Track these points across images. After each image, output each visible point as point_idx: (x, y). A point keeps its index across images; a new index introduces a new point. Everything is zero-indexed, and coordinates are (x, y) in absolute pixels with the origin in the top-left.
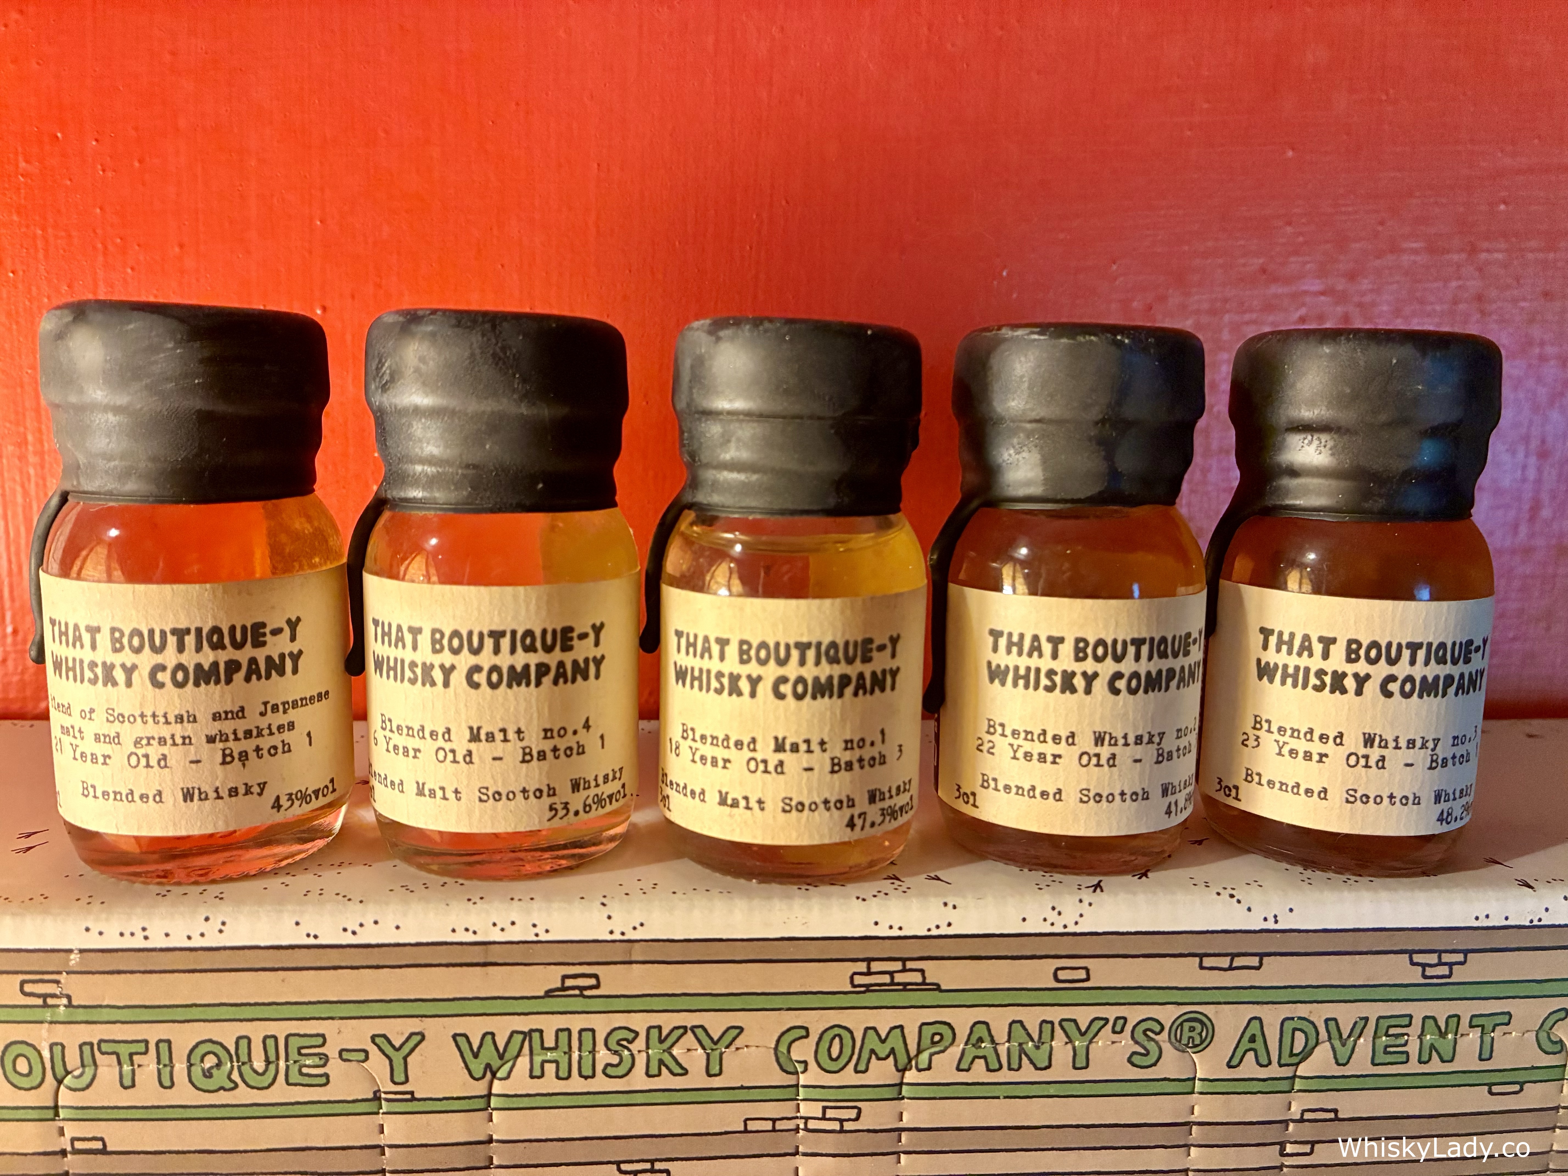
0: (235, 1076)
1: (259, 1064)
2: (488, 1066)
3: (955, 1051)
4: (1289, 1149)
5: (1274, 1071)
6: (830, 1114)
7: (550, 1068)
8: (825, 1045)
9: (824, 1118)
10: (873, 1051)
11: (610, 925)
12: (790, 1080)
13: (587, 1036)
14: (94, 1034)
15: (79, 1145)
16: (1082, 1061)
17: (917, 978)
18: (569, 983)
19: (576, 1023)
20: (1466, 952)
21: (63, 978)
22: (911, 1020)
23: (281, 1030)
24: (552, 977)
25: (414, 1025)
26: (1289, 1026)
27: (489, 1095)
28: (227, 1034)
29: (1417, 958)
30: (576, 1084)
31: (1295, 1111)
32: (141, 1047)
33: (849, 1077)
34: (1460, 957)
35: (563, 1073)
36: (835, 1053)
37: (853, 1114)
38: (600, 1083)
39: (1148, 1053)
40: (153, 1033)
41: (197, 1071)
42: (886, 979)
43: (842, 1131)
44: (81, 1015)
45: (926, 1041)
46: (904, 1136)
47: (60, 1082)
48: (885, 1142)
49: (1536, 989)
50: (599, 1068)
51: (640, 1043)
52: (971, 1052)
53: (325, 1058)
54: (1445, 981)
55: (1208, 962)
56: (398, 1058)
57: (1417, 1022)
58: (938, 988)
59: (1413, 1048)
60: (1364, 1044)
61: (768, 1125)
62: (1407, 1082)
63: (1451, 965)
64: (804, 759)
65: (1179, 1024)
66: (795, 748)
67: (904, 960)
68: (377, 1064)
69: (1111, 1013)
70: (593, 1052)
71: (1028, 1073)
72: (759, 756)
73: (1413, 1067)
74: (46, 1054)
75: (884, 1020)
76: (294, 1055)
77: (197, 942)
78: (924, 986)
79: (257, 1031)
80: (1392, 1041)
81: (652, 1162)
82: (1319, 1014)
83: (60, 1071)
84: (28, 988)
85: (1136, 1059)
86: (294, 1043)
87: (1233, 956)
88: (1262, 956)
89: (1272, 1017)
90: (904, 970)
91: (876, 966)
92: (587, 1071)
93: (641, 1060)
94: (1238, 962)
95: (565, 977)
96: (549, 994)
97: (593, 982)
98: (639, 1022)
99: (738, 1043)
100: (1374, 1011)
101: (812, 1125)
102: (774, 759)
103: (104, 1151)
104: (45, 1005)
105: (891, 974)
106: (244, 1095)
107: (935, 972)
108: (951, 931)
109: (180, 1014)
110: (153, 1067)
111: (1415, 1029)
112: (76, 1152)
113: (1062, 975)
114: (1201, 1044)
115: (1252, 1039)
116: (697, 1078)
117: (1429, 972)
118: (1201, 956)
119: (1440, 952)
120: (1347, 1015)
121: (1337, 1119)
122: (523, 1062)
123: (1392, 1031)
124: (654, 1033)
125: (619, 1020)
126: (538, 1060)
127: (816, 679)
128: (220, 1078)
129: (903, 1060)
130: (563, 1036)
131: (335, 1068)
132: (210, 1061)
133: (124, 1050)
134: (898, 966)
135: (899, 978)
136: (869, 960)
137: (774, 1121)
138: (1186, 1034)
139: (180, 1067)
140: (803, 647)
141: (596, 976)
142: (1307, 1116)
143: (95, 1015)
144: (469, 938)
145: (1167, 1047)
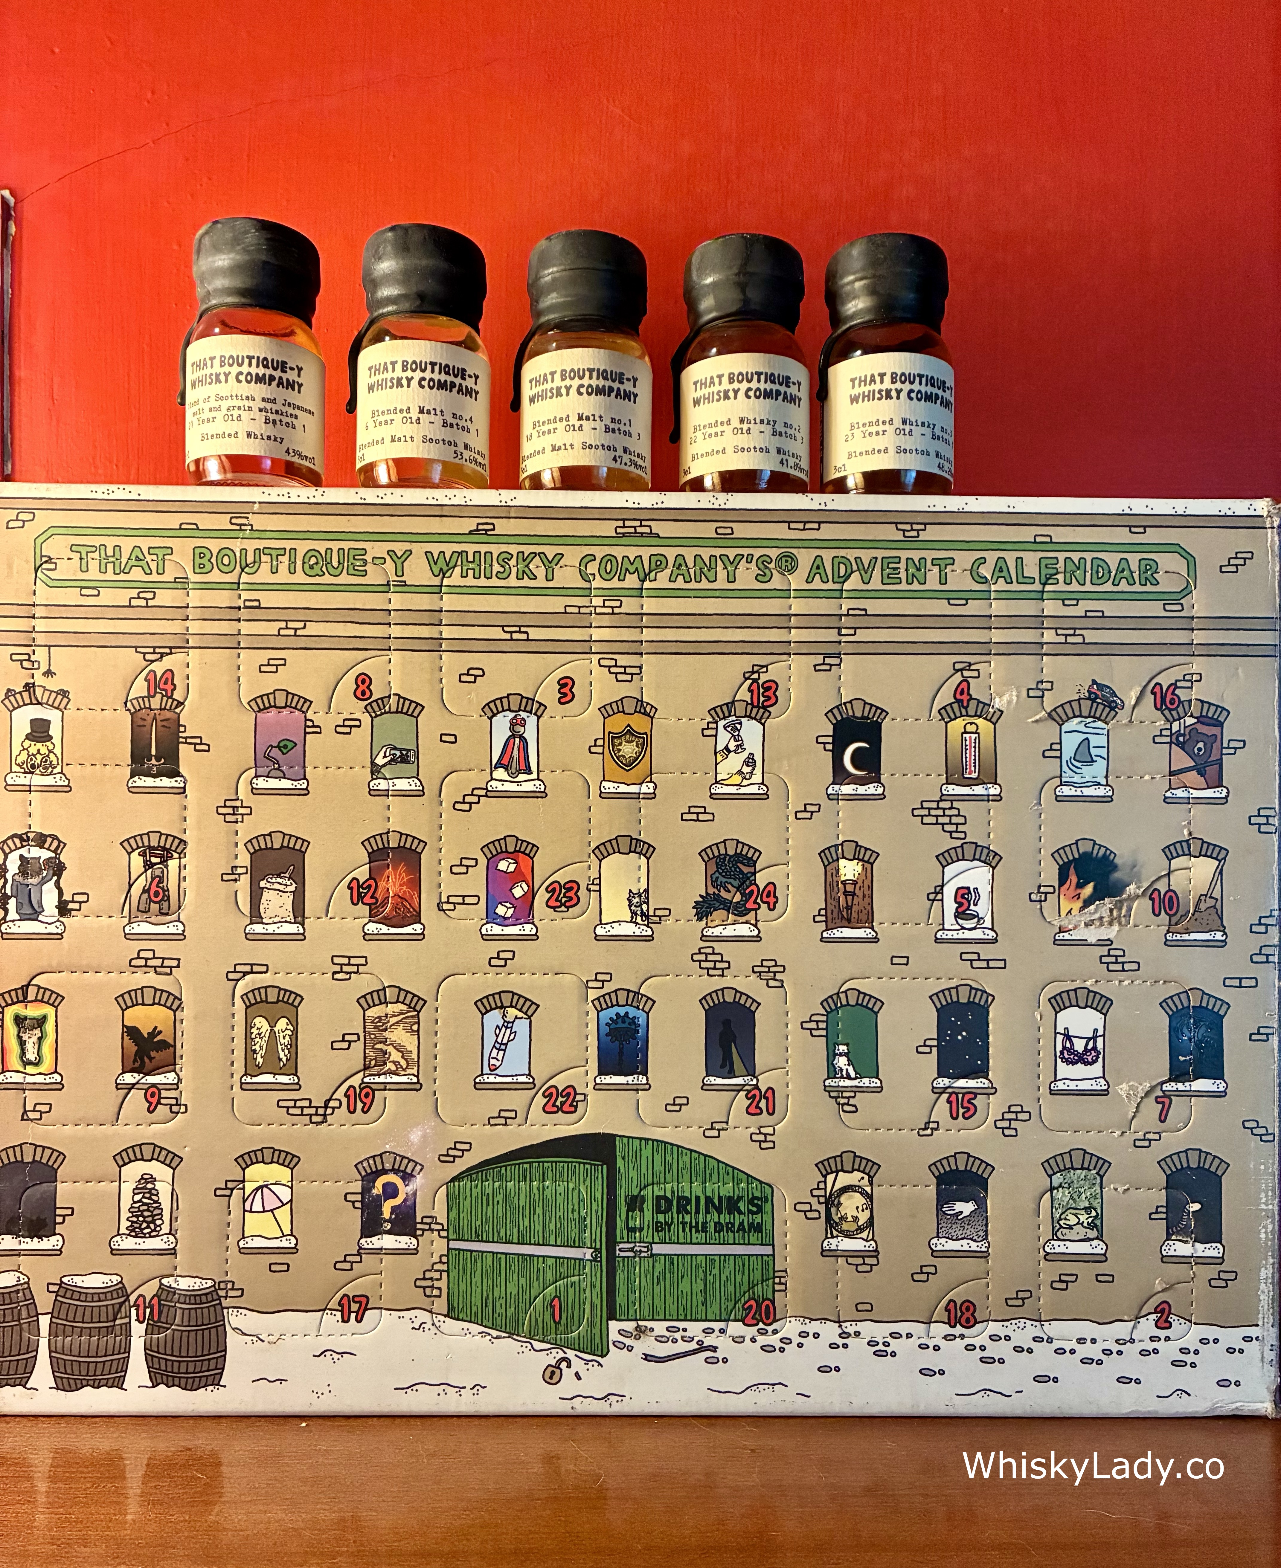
0: (324, 569)
1: (335, 564)
2: (441, 569)
3: (668, 572)
4: (844, 631)
5: (830, 585)
6: (607, 603)
7: (471, 572)
8: (603, 565)
9: (604, 606)
10: (627, 569)
11: (500, 498)
12: (587, 585)
13: (488, 555)
14: (261, 544)
15: (248, 604)
16: (731, 579)
17: (647, 530)
18: (480, 527)
19: (483, 548)
20: (925, 524)
21: (250, 516)
22: (645, 552)
23: (346, 545)
24: (472, 524)
25: (407, 546)
26: (836, 561)
27: (441, 586)
28: (321, 547)
29: (900, 526)
30: (483, 582)
31: (844, 611)
32: (282, 552)
33: (615, 583)
34: (922, 527)
35: (477, 575)
36: (608, 570)
37: (618, 604)
38: (495, 582)
39: (765, 575)
40: (288, 544)
41: (306, 566)
42: (632, 530)
43: (613, 613)
44: (256, 534)
45: (653, 566)
46: (645, 618)
47: (243, 570)
48: (634, 621)
49: (966, 546)
50: (494, 573)
51: (513, 562)
52: (676, 572)
53: (365, 562)
54: (915, 540)
55: (792, 525)
56: (399, 562)
57: (903, 561)
58: (658, 536)
59: (903, 575)
60: (877, 573)
61: (576, 610)
62: (901, 595)
63: (918, 531)
64: (592, 424)
65: (780, 558)
66: (588, 418)
67: (641, 521)
68: (389, 565)
69: (745, 551)
70: (491, 565)
71: (704, 584)
72: (570, 423)
73: (904, 586)
74: (238, 554)
75: (632, 552)
76: (351, 560)
77: (312, 500)
78: (651, 535)
79: (335, 546)
80: (891, 571)
81: (519, 627)
82: (851, 554)
83: (244, 564)
84: (234, 521)
85: (759, 578)
86: (352, 552)
87: (805, 523)
88: (819, 523)
89: (827, 556)
90: (641, 526)
91: (627, 523)
92: (488, 575)
93: (514, 570)
94: (808, 526)
95: (478, 524)
96: (471, 533)
97: (491, 527)
98: (513, 549)
99: (561, 563)
100: (880, 554)
101: (599, 610)
102: (577, 424)
103: (259, 607)
104: (241, 530)
105: (635, 527)
106: (327, 579)
107: (656, 527)
108: (663, 506)
109: (301, 536)
110: (287, 562)
111: (902, 566)
112: (246, 607)
113: (719, 531)
114: (792, 570)
115: (818, 567)
116: (541, 582)
117: (907, 534)
118: (789, 522)
119: (912, 524)
120: (866, 556)
121: (866, 615)
122: (458, 570)
123: (891, 566)
124: (521, 555)
125: (504, 548)
126: (465, 568)
127: (597, 386)
128: (317, 569)
129: (642, 576)
130: (477, 555)
131: (369, 567)
132: (313, 560)
133: (274, 553)
134: (638, 524)
135: (639, 530)
136: (624, 520)
137: (579, 607)
138: (784, 564)
139: (299, 563)
140: (591, 371)
141: (493, 524)
142: (851, 612)
143: (263, 535)
144: (434, 502)
145: (774, 572)
